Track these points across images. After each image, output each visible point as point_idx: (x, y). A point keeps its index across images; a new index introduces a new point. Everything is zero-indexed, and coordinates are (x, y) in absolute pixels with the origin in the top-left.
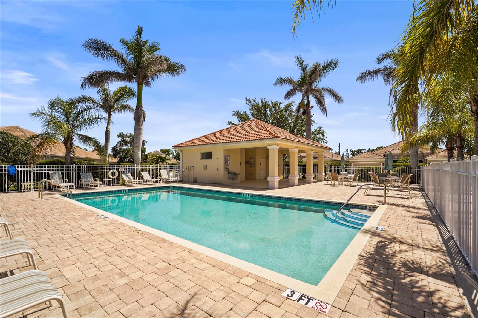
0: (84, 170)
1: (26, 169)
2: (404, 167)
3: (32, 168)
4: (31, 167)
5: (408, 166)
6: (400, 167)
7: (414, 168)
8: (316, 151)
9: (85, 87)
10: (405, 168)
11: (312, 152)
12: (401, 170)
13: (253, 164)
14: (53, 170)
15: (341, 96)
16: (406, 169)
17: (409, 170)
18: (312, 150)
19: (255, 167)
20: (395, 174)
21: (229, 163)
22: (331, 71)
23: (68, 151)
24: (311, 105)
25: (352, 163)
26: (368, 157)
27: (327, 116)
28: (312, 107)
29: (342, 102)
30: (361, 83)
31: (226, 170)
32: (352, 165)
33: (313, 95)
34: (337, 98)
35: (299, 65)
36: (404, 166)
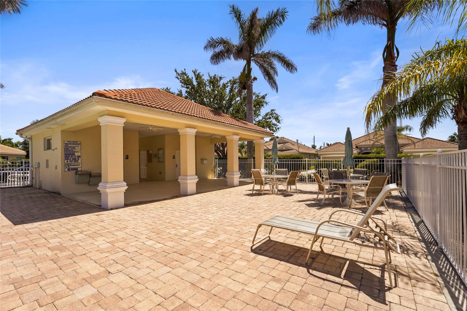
2: (376, 160)
5: (382, 158)
6: (370, 160)
7: (391, 161)
8: (243, 137)
10: (377, 162)
11: (237, 137)
12: (372, 164)
13: (162, 157)
15: (294, 63)
16: (379, 163)
17: (383, 164)
18: (237, 134)
19: (163, 162)
20: (361, 171)
21: (79, 157)
22: (277, 27)
24: (253, 75)
25: (321, 156)
26: (339, 149)
27: (277, 92)
28: (255, 79)
29: (296, 71)
30: (313, 35)
31: (68, 167)
32: (321, 158)
33: (256, 62)
34: (289, 65)
35: (235, 19)
36: (377, 158)
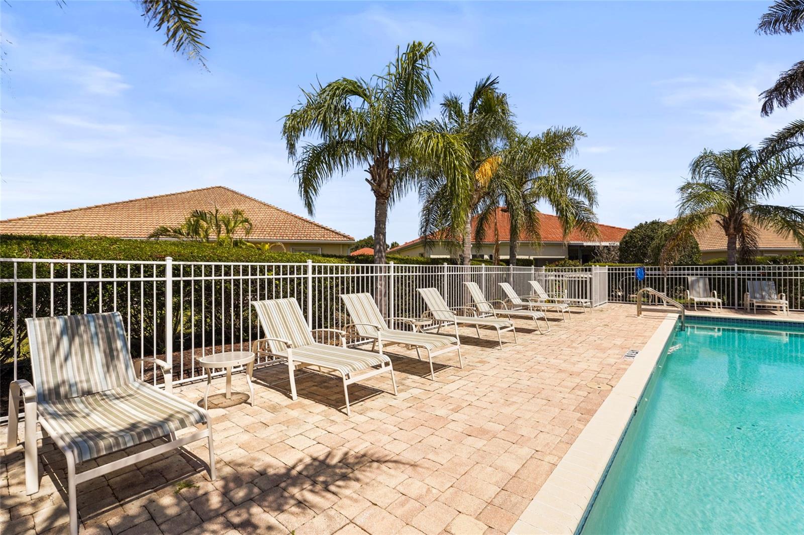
0: (759, 275)
1: (657, 272)
3: (665, 271)
4: (663, 269)
9: (772, 109)
14: (697, 275)
23: (732, 240)
